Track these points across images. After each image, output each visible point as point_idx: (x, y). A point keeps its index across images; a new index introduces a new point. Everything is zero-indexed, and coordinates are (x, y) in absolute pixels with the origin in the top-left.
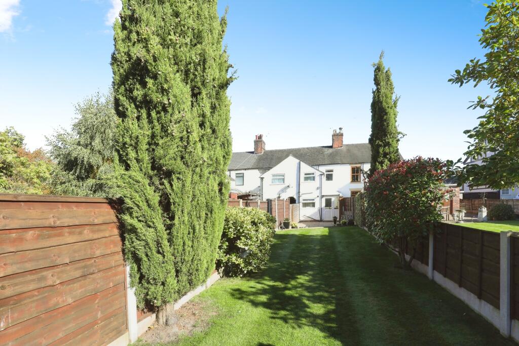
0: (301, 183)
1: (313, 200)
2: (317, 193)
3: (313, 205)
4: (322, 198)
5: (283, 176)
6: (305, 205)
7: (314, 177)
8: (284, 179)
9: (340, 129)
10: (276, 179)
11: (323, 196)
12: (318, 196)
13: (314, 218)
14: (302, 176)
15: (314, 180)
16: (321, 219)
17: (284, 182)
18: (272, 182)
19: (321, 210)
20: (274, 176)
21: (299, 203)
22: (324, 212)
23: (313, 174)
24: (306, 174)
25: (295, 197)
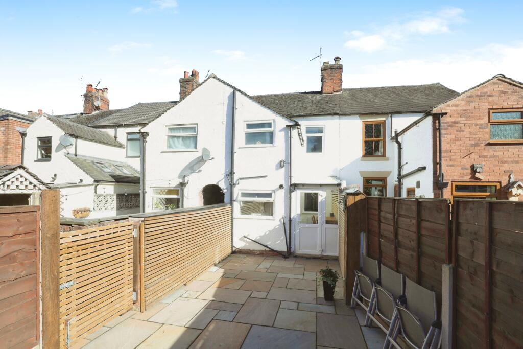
0: (236, 149)
1: (269, 195)
2: (280, 177)
3: (268, 208)
4: (291, 192)
5: (194, 129)
6: (248, 208)
7: (271, 134)
8: (195, 138)
9: (337, 59)
10: (178, 137)
11: (294, 187)
12: (281, 187)
13: (268, 244)
14: (241, 132)
15: (271, 142)
16: (289, 247)
17: (196, 147)
18: (170, 147)
19: (289, 225)
20: (172, 128)
21: (232, 202)
22: (296, 232)
23: (269, 125)
24: (250, 126)
25: (222, 185)
